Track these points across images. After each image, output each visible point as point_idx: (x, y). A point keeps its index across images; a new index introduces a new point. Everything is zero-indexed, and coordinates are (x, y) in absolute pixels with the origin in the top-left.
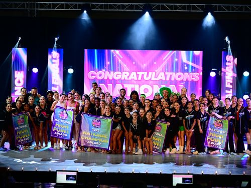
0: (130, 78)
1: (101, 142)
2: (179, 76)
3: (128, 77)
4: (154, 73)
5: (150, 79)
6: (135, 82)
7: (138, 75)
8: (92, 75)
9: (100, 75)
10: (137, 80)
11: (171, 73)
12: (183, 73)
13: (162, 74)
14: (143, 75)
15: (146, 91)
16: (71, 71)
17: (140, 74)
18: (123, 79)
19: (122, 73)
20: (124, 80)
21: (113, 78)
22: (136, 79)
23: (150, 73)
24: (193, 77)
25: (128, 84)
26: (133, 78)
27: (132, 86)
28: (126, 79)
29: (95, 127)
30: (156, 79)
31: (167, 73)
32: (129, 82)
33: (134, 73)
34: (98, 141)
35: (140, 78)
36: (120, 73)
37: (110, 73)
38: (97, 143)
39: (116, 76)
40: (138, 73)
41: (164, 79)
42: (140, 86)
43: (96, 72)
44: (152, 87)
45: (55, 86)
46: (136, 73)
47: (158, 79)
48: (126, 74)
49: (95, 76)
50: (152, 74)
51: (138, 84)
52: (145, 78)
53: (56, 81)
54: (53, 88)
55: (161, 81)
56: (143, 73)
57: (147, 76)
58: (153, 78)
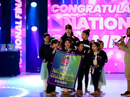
0: (94, 12)
3: (92, 10)
4: (119, 6)
5: (115, 12)
6: (100, 15)
7: (102, 8)
8: (55, 9)
9: (64, 8)
10: (102, 13)
14: (107, 8)
15: (111, 24)
16: (34, 5)
17: (105, 6)
18: (87, 12)
19: (85, 6)
20: (89, 13)
23: (115, 6)
25: (94, 17)
26: (97, 11)
27: (97, 19)
28: (91, 12)
30: (120, 12)
32: (94, 15)
33: (98, 6)
35: (104, 11)
37: (73, 6)
39: (80, 10)
40: (103, 6)
41: (129, 12)
42: (104, 19)
43: (60, 6)
44: (117, 20)
45: (18, 20)
46: (101, 6)
47: (123, 12)
48: (90, 7)
49: (58, 10)
50: (117, 6)
51: (102, 17)
52: (110, 11)
53: (19, 15)
54: (16, 23)
55: (126, 13)
56: (107, 6)
57: (112, 9)
58: (118, 11)
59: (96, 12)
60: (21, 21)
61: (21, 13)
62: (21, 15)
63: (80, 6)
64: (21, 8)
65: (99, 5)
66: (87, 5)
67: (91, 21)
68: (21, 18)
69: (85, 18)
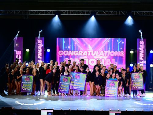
0: (83, 55)
2: (112, 54)
4: (97, 52)
5: (95, 55)
6: (86, 57)
7: (88, 53)
8: (61, 53)
9: (66, 53)
10: (88, 56)
11: (107, 52)
12: (115, 52)
13: (102, 52)
14: (91, 53)
15: (92, 63)
16: (48, 50)
19: (78, 52)
20: (80, 56)
21: (73, 55)
23: (95, 52)
24: (120, 54)
26: (85, 54)
28: (81, 55)
31: (105, 52)
33: (86, 52)
36: (77, 52)
37: (71, 52)
41: (103, 55)
42: (89, 60)
43: (63, 51)
45: (39, 59)
46: (87, 52)
47: (100, 55)
48: (81, 53)
49: (63, 54)
51: (88, 58)
52: (92, 55)
53: (40, 56)
54: (38, 61)
58: (97, 55)
60: (41, 60)
61: (41, 55)
62: (41, 56)
63: (75, 52)
64: (41, 52)
66: (79, 51)
68: (41, 58)
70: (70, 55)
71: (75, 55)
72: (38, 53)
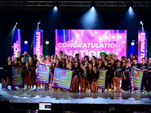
1: (65, 85)
2: (113, 46)
3: (82, 46)
4: (97, 44)
5: (95, 48)
6: (86, 49)
8: (60, 45)
9: (65, 45)
11: (108, 44)
12: (115, 44)
13: (102, 44)
14: (90, 45)
16: (47, 43)
17: (89, 44)
19: (78, 44)
20: (79, 48)
22: (86, 47)
24: (121, 46)
25: (82, 50)
27: (84, 51)
28: (81, 47)
29: (62, 76)
30: (98, 47)
31: (105, 44)
32: (82, 49)
34: (64, 84)
35: (89, 47)
37: (71, 44)
38: (63, 86)
39: (75, 46)
41: (103, 47)
42: (89, 52)
44: (96, 52)
46: (87, 44)
47: (100, 47)
48: (80, 45)
49: (62, 46)
50: (96, 44)
51: (87, 50)
52: (92, 47)
55: (101, 48)
56: (90, 44)
57: (93, 46)
58: (97, 47)
59: (84, 47)
60: (40, 52)
61: (39, 47)
62: (39, 49)
63: (75, 44)
64: (40, 44)
65: (86, 44)
67: (81, 53)
69: (77, 51)
70: (69, 47)
71: (74, 47)
72: (37, 45)
